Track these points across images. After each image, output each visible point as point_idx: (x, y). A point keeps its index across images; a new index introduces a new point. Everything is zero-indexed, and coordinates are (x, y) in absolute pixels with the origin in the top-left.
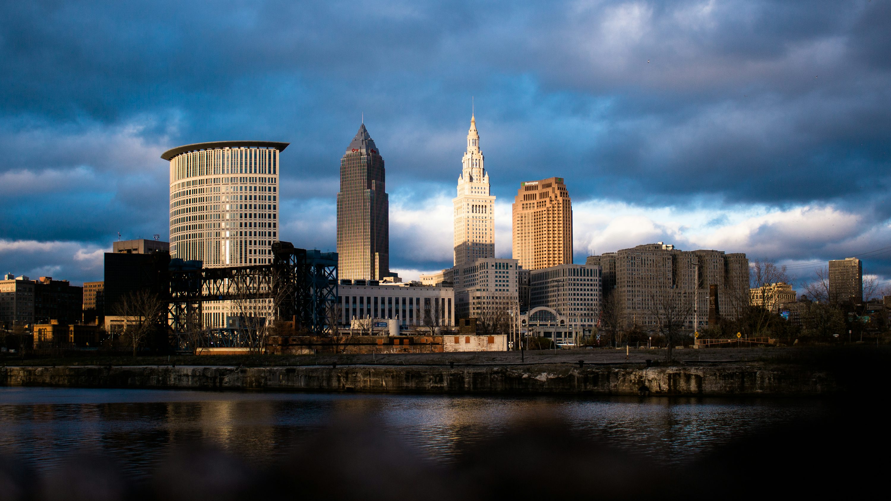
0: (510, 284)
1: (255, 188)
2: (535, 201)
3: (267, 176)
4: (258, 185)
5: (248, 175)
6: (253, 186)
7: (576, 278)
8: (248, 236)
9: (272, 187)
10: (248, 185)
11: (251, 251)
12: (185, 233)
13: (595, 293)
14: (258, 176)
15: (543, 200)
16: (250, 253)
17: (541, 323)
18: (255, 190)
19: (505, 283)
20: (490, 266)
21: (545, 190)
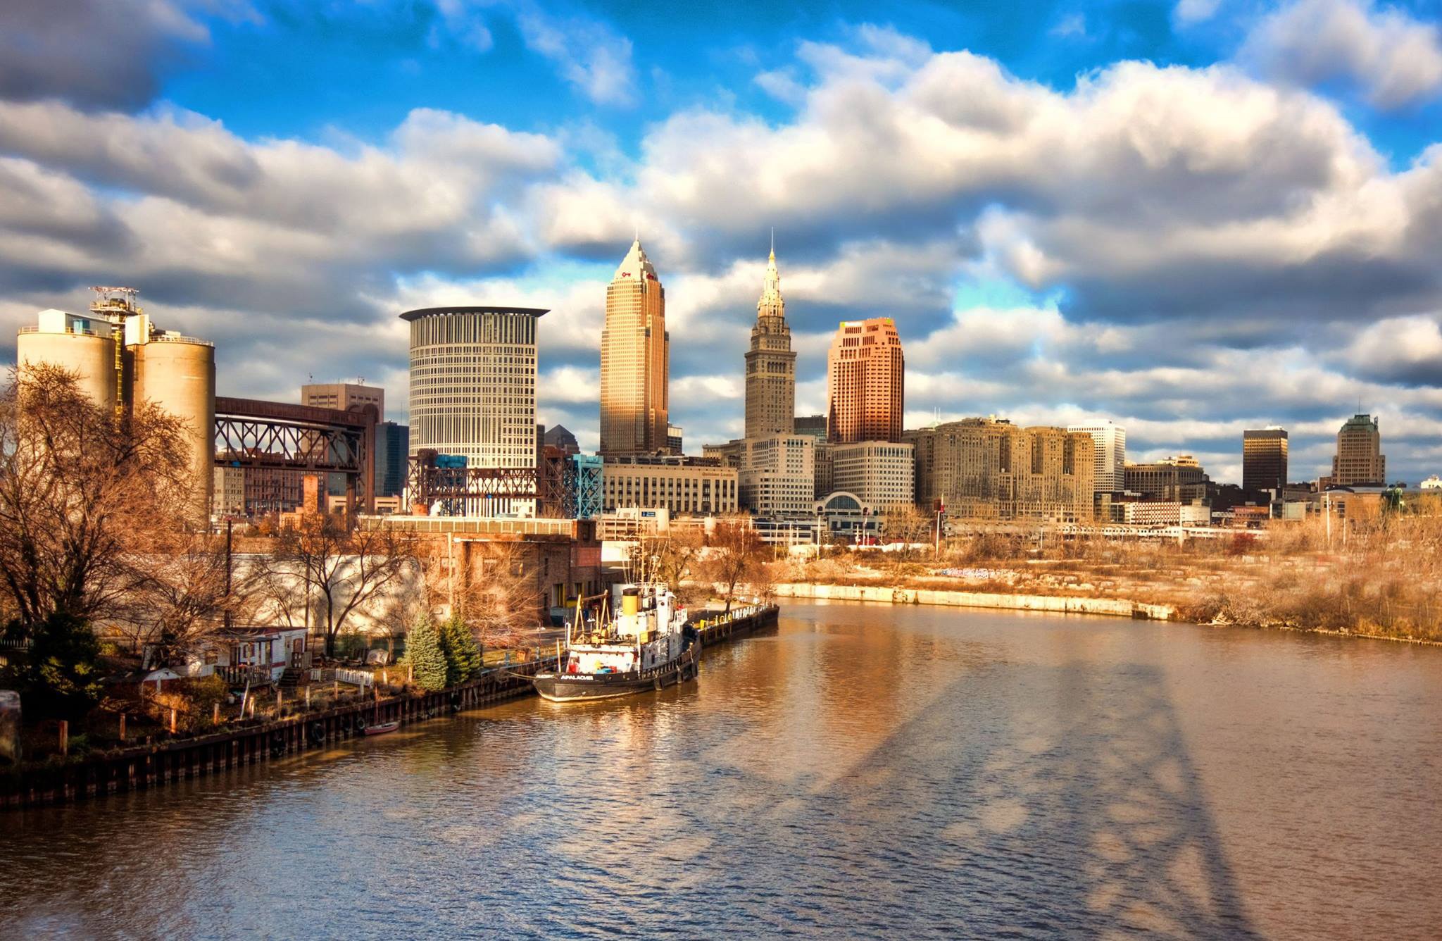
0: (804, 464)
1: (511, 359)
2: (857, 348)
3: (525, 346)
4: (514, 356)
5: (503, 346)
6: (508, 357)
7: (883, 458)
8: (502, 413)
9: (530, 358)
10: (503, 356)
11: (505, 429)
12: (430, 406)
13: (906, 476)
14: (514, 346)
15: (867, 346)
16: (505, 432)
17: (840, 510)
18: (511, 361)
19: (799, 464)
20: (781, 443)
21: (871, 334)
